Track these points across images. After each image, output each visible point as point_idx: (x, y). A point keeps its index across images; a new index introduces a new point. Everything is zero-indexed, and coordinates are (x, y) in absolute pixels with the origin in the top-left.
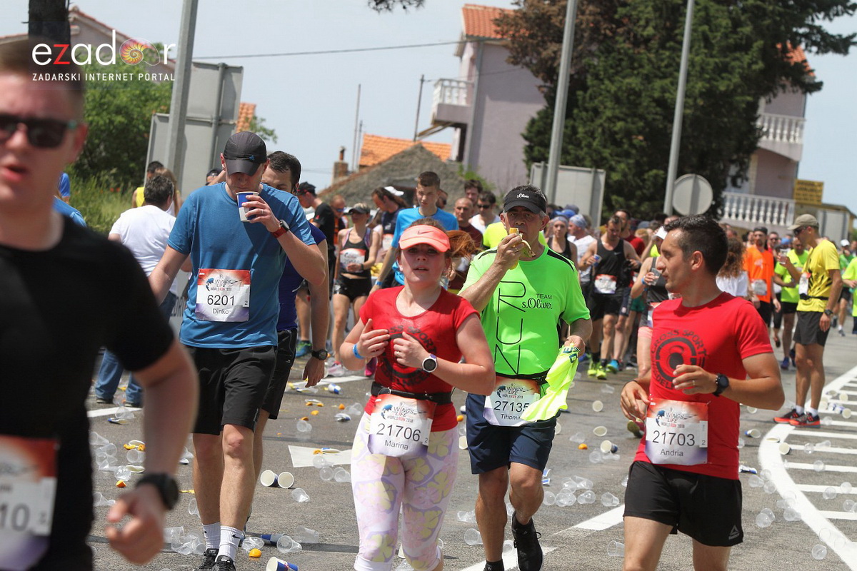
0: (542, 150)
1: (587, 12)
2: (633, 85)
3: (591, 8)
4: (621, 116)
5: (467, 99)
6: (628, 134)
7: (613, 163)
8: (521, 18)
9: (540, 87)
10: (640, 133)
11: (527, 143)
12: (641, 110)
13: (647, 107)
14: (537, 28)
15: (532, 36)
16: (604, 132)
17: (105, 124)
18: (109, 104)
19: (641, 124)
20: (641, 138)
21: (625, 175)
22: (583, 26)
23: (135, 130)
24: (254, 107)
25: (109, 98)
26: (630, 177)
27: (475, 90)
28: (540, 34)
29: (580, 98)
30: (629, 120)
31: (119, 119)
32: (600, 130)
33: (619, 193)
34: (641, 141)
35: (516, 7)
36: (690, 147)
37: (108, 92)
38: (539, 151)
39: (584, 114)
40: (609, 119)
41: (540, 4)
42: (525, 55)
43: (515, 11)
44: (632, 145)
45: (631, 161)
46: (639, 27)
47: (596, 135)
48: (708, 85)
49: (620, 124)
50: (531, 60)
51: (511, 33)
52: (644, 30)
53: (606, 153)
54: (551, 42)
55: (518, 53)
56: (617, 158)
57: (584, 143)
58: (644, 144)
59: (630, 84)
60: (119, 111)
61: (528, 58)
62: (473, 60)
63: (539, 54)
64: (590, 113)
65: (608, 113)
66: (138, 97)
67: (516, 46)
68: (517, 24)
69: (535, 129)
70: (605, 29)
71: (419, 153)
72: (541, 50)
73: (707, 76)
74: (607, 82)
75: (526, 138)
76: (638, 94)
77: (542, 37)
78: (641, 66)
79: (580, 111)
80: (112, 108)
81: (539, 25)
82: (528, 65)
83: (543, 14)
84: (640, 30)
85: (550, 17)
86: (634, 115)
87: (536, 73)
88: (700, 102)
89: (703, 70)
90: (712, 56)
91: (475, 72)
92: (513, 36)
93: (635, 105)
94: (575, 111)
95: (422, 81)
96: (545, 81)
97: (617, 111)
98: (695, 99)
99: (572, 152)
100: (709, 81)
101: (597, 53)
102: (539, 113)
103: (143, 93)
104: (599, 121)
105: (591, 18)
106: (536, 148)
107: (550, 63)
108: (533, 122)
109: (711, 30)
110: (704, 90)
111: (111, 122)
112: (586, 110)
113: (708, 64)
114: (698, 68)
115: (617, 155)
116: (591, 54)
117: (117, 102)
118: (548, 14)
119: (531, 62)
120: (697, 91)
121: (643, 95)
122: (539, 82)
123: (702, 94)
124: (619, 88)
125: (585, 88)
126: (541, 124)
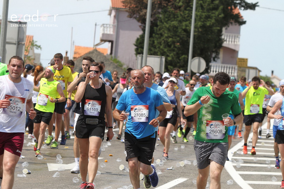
0: (142, 49)
2: (175, 24)
4: (171, 36)
5: (113, 32)
6: (174, 43)
7: (168, 54)
9: (140, 26)
10: (178, 42)
11: (136, 47)
12: (178, 34)
13: (181, 32)
14: (138, 4)
15: (137, 7)
16: (164, 42)
19: (178, 39)
20: (178, 44)
21: (173, 58)
22: (156, 3)
24: (33, 37)
26: (175, 59)
27: (116, 28)
28: (139, 6)
29: (155, 30)
30: (174, 37)
32: (163, 42)
33: (171, 65)
34: (178, 45)
36: (197, 47)
38: (141, 50)
39: (157, 36)
40: (167, 37)
42: (134, 14)
44: (175, 47)
45: (175, 53)
46: (177, 2)
48: (202, 23)
49: (170, 39)
50: (136, 16)
51: (129, 6)
52: (178, 4)
53: (166, 50)
54: (144, 9)
55: (131, 13)
56: (169, 52)
57: (157, 47)
58: (180, 46)
59: (174, 24)
61: (135, 16)
62: (115, 17)
63: (139, 13)
64: (160, 35)
65: (166, 35)
67: (131, 11)
68: (130, 3)
69: (139, 42)
70: (164, 3)
71: (95, 52)
72: (140, 12)
73: (202, 20)
74: (165, 23)
75: (136, 45)
76: (177, 28)
77: (140, 7)
78: (178, 17)
82: (135, 18)
84: (177, 4)
86: (176, 35)
87: (138, 21)
88: (200, 30)
89: (201, 18)
90: (204, 12)
91: (116, 21)
92: (129, 7)
93: (176, 32)
94: (154, 35)
95: (96, 25)
96: (142, 23)
97: (169, 34)
98: (198, 29)
99: (153, 50)
100: (203, 22)
101: (161, 13)
102: (140, 36)
104: (162, 38)
106: (140, 49)
107: (143, 17)
108: (138, 39)
109: (203, 3)
110: (201, 25)
112: (158, 34)
113: (202, 15)
114: (199, 17)
115: (170, 51)
116: (159, 13)
120: (199, 26)
121: (179, 27)
122: (140, 24)
123: (201, 27)
124: (170, 26)
125: (157, 26)
126: (141, 40)
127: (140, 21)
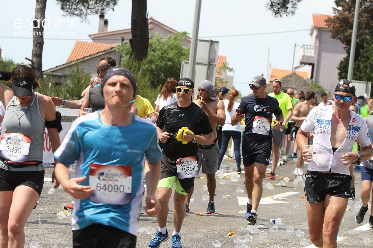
0: (346, 74)
1: (364, 16)
3: (366, 14)
5: (314, 53)
8: (336, 19)
9: (344, 48)
11: (339, 71)
14: (343, 23)
15: (341, 27)
16: (371, 66)
17: (164, 65)
18: (165, 57)
22: (363, 22)
23: (176, 68)
24: (226, 57)
25: (165, 54)
27: (318, 49)
28: (344, 26)
29: (361, 52)
31: (170, 63)
32: (369, 65)
35: (334, 15)
37: (165, 52)
38: (344, 75)
39: (363, 59)
41: (344, 14)
42: (338, 34)
43: (334, 16)
47: (368, 68)
51: (332, 25)
53: (372, 75)
54: (349, 29)
55: (335, 33)
57: (363, 71)
60: (169, 60)
61: (339, 36)
62: (317, 37)
63: (344, 34)
64: (366, 59)
66: (177, 54)
67: (334, 30)
68: (334, 22)
69: (343, 65)
70: (371, 23)
71: (294, 76)
72: (345, 32)
74: (372, 46)
75: (339, 69)
77: (345, 27)
79: (361, 58)
80: (167, 59)
81: (344, 22)
82: (339, 39)
83: (345, 17)
85: (348, 19)
87: (343, 42)
91: (318, 42)
92: (333, 27)
94: (359, 58)
95: (295, 46)
96: (347, 45)
99: (358, 75)
101: (368, 33)
102: (344, 59)
103: (179, 52)
104: (369, 62)
105: (366, 19)
106: (343, 74)
107: (348, 38)
108: (342, 62)
111: (166, 64)
112: (364, 57)
116: (366, 34)
117: (169, 56)
118: (348, 17)
119: (341, 37)
122: (344, 45)
125: (363, 48)
126: (345, 63)
127: (345, 43)
